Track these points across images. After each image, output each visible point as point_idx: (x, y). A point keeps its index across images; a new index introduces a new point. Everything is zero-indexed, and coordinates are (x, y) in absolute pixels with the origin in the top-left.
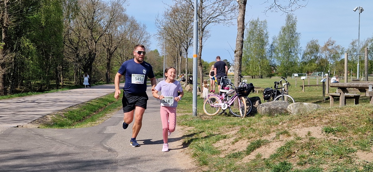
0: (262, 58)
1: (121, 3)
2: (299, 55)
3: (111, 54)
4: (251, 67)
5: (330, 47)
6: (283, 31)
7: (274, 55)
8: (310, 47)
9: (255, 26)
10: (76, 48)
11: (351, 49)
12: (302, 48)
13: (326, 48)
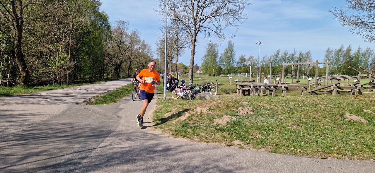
0: (215, 64)
1: (136, 33)
2: (235, 63)
3: (131, 62)
4: (209, 69)
5: (251, 60)
6: (226, 50)
7: (221, 63)
8: (240, 59)
9: (212, 47)
10: (112, 58)
11: (262, 60)
12: (236, 60)
13: (249, 60)
